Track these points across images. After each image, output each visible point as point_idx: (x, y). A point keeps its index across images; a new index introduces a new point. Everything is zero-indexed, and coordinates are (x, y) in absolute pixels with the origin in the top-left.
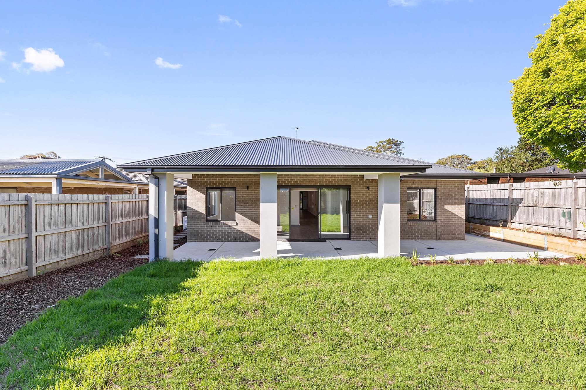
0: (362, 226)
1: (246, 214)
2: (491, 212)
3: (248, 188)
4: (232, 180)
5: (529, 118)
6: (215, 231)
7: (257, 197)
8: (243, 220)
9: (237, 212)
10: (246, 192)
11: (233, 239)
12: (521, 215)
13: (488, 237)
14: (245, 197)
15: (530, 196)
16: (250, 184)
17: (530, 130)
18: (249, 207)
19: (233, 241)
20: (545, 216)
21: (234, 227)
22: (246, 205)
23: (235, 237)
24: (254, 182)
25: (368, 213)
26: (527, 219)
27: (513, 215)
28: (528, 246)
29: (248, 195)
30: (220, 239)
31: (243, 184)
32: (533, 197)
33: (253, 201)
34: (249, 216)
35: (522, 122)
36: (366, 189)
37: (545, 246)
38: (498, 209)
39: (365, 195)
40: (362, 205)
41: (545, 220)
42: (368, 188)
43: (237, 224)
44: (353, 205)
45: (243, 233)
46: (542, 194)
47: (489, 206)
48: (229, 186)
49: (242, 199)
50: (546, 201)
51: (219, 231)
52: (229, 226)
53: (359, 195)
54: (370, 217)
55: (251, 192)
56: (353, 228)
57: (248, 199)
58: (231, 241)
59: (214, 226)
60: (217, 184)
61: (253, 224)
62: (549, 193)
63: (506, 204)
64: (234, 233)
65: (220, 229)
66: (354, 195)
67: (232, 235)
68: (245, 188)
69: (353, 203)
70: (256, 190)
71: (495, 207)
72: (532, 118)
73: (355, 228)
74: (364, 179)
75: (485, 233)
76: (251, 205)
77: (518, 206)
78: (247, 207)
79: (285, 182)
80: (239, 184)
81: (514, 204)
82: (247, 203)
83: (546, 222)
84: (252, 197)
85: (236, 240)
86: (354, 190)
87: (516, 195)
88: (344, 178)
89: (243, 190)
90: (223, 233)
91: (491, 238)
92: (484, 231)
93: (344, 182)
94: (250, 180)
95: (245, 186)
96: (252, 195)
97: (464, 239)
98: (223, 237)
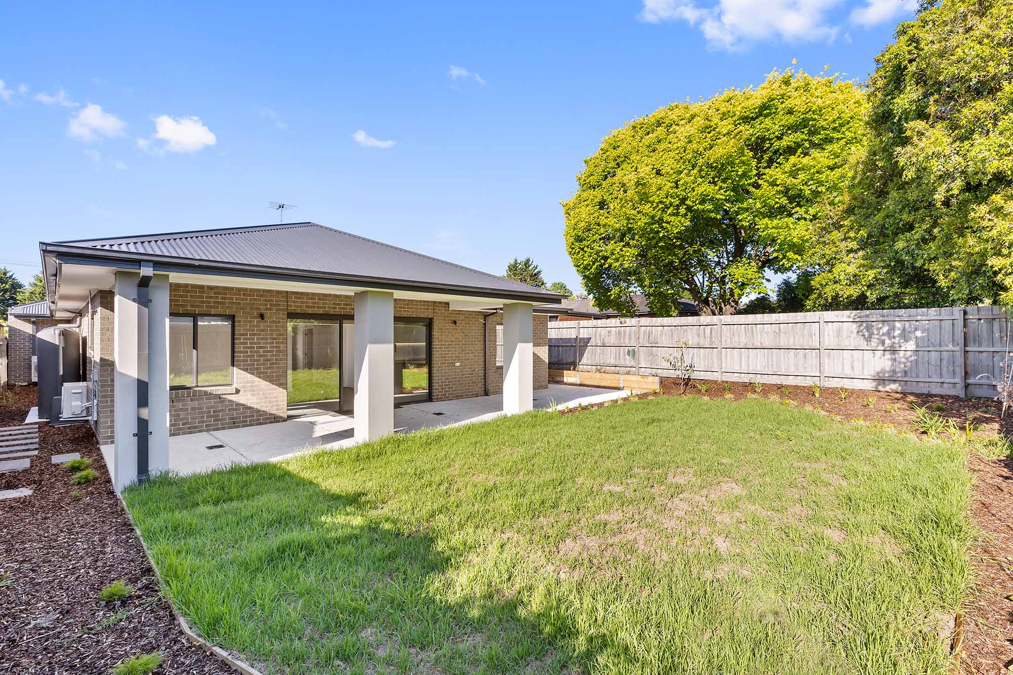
0: (448, 379)
1: (257, 369)
2: (556, 354)
3: (262, 316)
4: (224, 298)
5: (586, 249)
6: (181, 410)
7: (281, 335)
8: (252, 382)
9: (238, 367)
10: (257, 326)
11: (227, 423)
12: (589, 356)
13: (562, 383)
14: (254, 335)
15: (598, 335)
16: (267, 309)
17: (585, 263)
18: (264, 356)
19: (229, 428)
20: (612, 356)
21: (233, 398)
22: (256, 352)
23: (233, 418)
24: (276, 305)
25: (455, 360)
26: (595, 360)
27: (581, 356)
28: (604, 387)
29: (263, 330)
30: (195, 427)
31: (251, 309)
32: (600, 335)
33: (272, 343)
34: (263, 373)
35: (579, 252)
36: (452, 323)
37: (621, 385)
38: (564, 350)
39: (450, 333)
40: (448, 348)
41: (612, 359)
42: (455, 322)
43: (238, 391)
44: (436, 348)
45: (250, 408)
46: (609, 332)
47: (553, 348)
48: (220, 310)
49: (248, 339)
50: (612, 340)
51: (193, 409)
52: (219, 396)
53: (443, 332)
54: (458, 364)
55: (269, 326)
56: (436, 383)
57: (262, 339)
58: (224, 428)
59: (179, 401)
60: (186, 306)
61: (272, 389)
62: (616, 331)
63: (574, 345)
64: (229, 410)
65: (196, 404)
66: (438, 332)
67: (227, 415)
68: (255, 318)
69: (437, 345)
70: (279, 322)
71: (561, 349)
72: (589, 250)
73: (438, 383)
74: (450, 309)
75: (558, 379)
76: (269, 351)
77: (587, 346)
78: (261, 356)
79: (335, 308)
80: (242, 308)
81: (582, 344)
82: (261, 347)
83: (613, 362)
84: (272, 334)
85: (235, 424)
86: (437, 326)
87: (584, 334)
88: (424, 305)
89: (250, 322)
90: (202, 413)
91: (566, 384)
92: (556, 376)
93: (424, 312)
94: (266, 300)
95: (255, 313)
96: (271, 330)
97: (547, 388)
98: (203, 422)
